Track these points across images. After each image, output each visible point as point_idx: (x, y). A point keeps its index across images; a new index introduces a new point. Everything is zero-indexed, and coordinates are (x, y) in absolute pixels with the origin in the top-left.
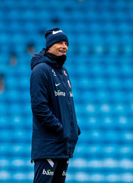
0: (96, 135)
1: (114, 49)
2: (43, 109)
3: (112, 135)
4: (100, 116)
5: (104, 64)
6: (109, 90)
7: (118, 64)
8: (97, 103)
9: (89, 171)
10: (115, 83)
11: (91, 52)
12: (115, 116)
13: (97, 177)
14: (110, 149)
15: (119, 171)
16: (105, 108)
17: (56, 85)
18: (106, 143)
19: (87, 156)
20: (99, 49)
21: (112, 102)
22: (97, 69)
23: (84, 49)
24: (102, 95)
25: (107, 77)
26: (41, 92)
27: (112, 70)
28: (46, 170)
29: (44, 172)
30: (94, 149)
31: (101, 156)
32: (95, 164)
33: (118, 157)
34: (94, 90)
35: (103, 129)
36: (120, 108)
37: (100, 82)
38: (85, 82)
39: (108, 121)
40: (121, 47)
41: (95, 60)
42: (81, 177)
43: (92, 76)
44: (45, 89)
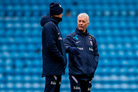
0: (106, 62)
1: (116, 13)
2: (54, 47)
3: (115, 62)
4: (108, 51)
5: (110, 21)
6: (114, 36)
7: (118, 22)
8: (107, 44)
9: (102, 82)
10: (117, 32)
11: (103, 15)
12: (117, 51)
13: (107, 86)
14: (114, 70)
15: (120, 82)
16: (111, 47)
17: (59, 34)
18: (112, 66)
19: (101, 74)
20: (107, 13)
21: (115, 43)
22: (106, 24)
23: (99, 13)
24: (110, 39)
25: (112, 29)
26: (53, 38)
27: (115, 25)
28: (53, 82)
29: (52, 83)
30: (105, 70)
31: (109, 74)
32: (106, 78)
33: (118, 74)
34: (105, 36)
35: (110, 59)
36: (120, 46)
37: (108, 32)
38: (100, 32)
39: (113, 54)
40: (120, 11)
41: (105, 19)
42: (98, 86)
43: (103, 29)
44: (54, 36)
